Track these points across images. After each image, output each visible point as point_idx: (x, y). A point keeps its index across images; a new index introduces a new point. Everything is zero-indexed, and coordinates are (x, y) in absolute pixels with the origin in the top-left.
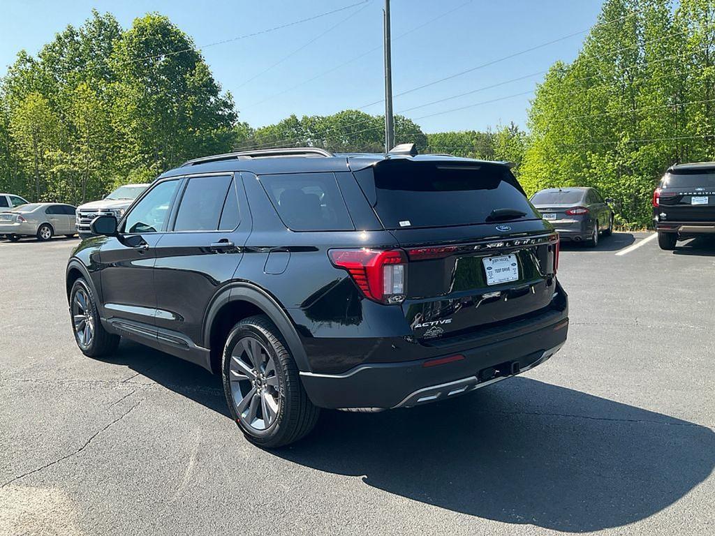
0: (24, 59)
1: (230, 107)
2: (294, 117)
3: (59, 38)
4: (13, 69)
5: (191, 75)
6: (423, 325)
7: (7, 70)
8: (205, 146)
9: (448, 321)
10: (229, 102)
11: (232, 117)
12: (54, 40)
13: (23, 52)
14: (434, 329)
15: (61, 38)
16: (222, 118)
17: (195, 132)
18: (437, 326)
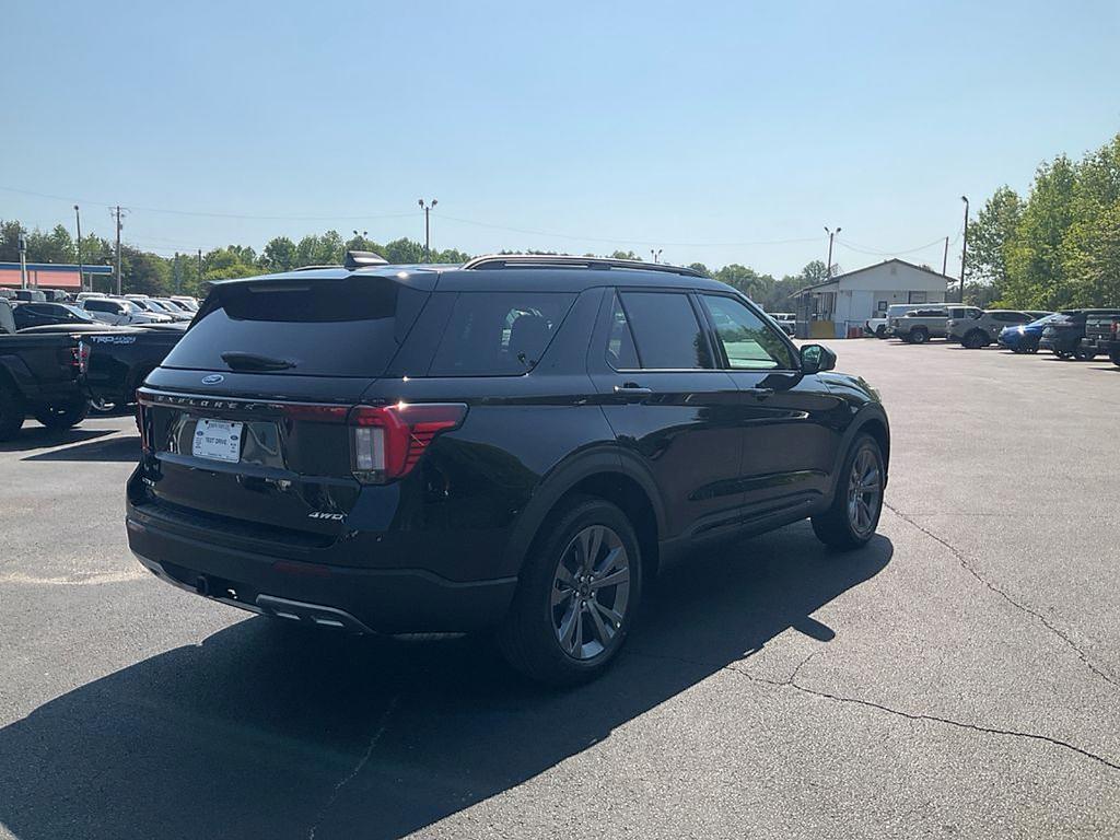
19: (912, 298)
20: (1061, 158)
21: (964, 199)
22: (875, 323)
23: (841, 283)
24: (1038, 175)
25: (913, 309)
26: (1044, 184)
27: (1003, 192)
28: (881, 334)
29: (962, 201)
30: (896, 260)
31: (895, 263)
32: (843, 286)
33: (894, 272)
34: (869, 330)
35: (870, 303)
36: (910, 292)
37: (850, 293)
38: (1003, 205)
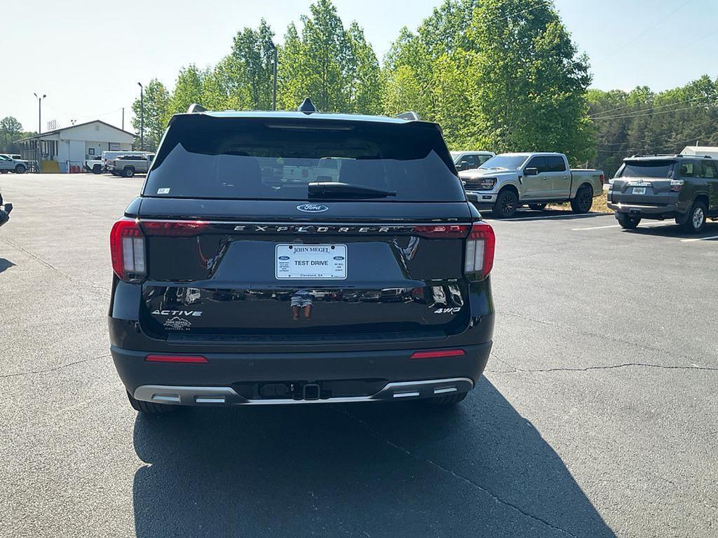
0: (406, 34)
1: (585, 69)
2: (706, 77)
3: (436, 12)
4: (396, 44)
5: (543, 38)
6: (162, 313)
7: (391, 45)
8: (544, 113)
9: (196, 314)
10: (583, 63)
11: (586, 80)
12: (431, 14)
13: (405, 28)
14: (177, 320)
15: (437, 12)
16: (572, 81)
17: (535, 98)
18: (180, 317)
19: (111, 147)
20: (192, 65)
21: (139, 84)
22: (92, 163)
23: (61, 134)
24: (180, 75)
25: (122, 154)
26: (183, 80)
27: (155, 82)
28: (97, 170)
29: (138, 85)
30: (98, 121)
31: (98, 123)
32: (62, 136)
33: (97, 128)
34: (88, 168)
35: (83, 149)
36: (109, 143)
37: (68, 142)
38: (155, 91)
